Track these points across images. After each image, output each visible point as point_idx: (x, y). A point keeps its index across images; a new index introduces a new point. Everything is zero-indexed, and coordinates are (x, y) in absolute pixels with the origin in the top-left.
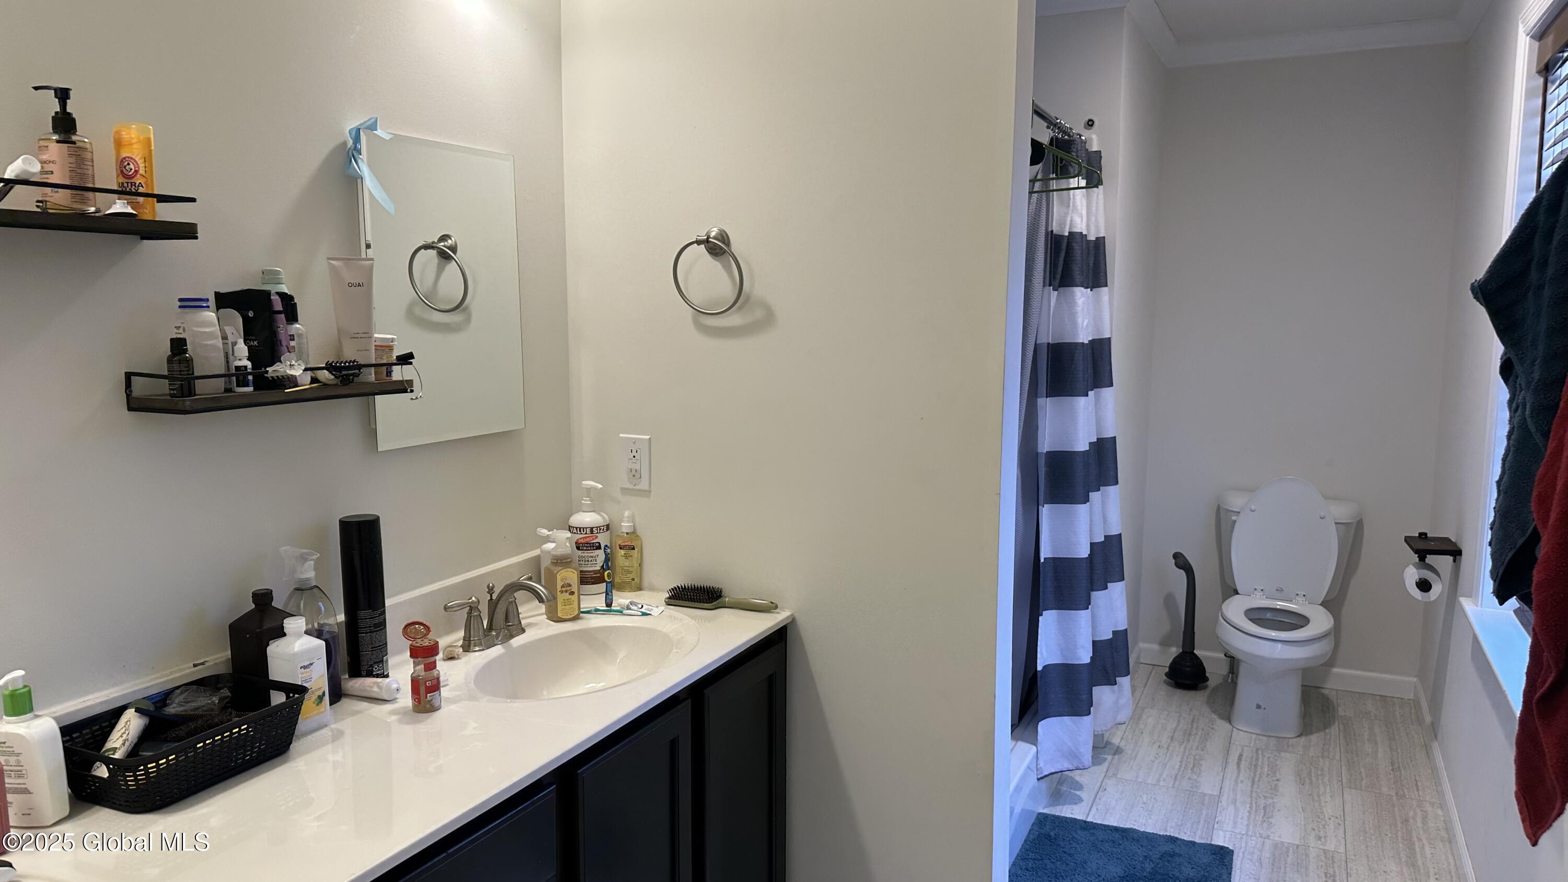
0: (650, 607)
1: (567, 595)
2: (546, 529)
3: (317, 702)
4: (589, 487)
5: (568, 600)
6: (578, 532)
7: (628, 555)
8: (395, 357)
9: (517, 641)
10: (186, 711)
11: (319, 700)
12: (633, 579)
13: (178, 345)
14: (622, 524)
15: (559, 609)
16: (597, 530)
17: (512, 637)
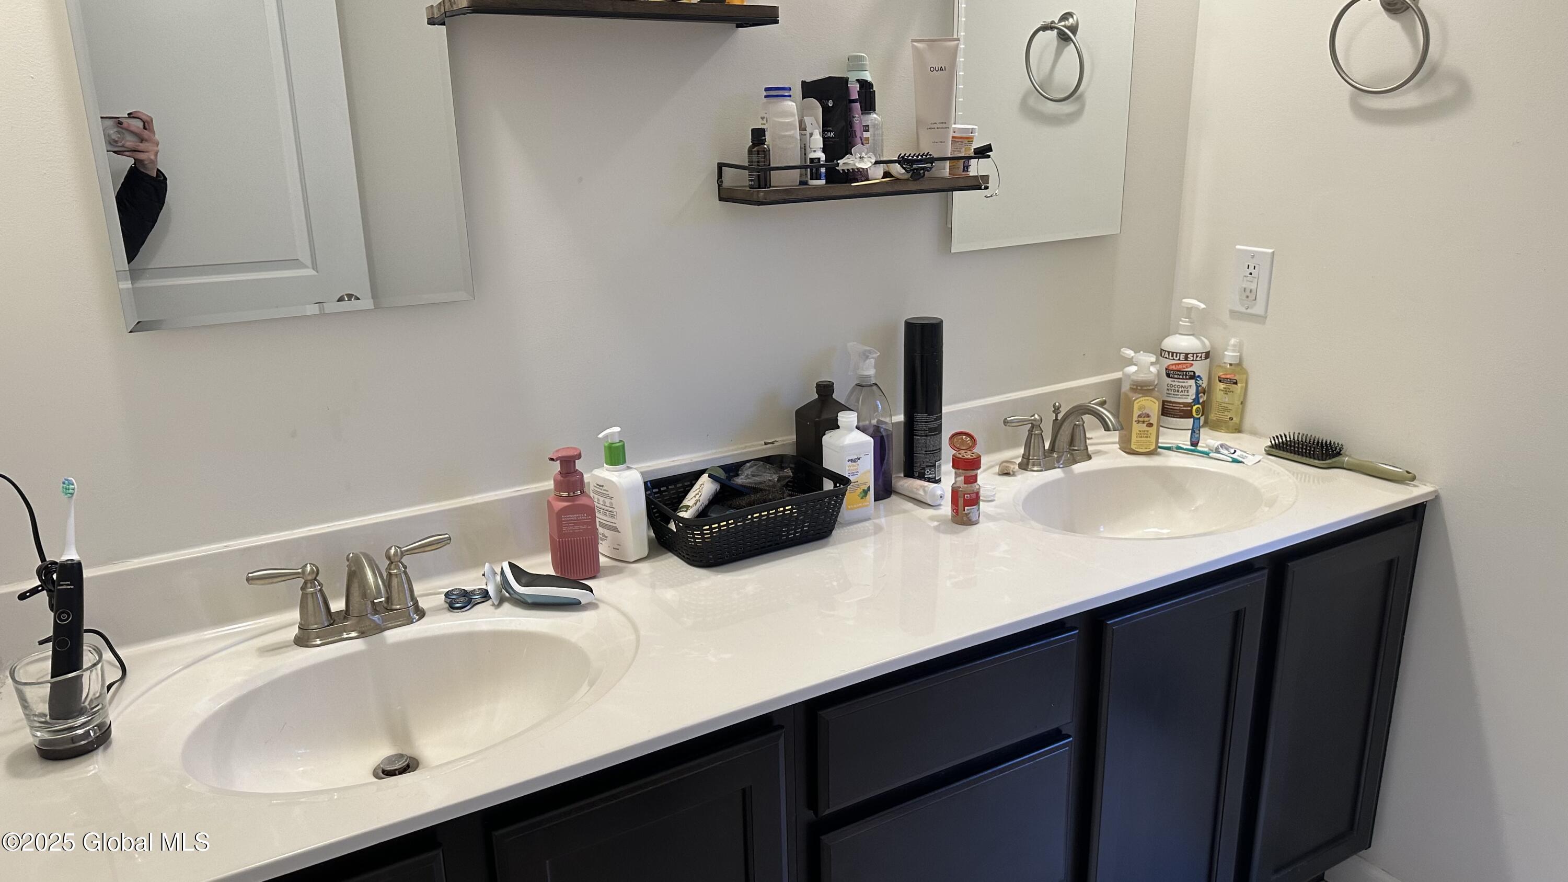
0: (1245, 454)
1: (1144, 427)
2: (1132, 350)
3: (861, 496)
4: (1190, 306)
5: (1145, 431)
6: (1170, 358)
7: (1228, 390)
8: (973, 150)
9: (1079, 468)
10: (750, 483)
11: (863, 494)
12: (1231, 419)
13: (758, 135)
14: (1226, 353)
15: (1133, 441)
16: (1193, 357)
17: (1076, 462)
